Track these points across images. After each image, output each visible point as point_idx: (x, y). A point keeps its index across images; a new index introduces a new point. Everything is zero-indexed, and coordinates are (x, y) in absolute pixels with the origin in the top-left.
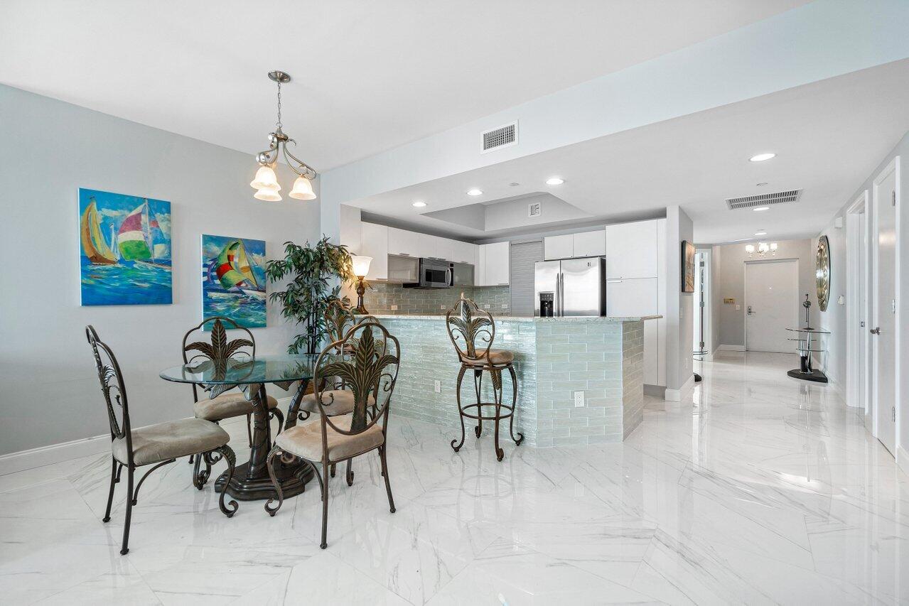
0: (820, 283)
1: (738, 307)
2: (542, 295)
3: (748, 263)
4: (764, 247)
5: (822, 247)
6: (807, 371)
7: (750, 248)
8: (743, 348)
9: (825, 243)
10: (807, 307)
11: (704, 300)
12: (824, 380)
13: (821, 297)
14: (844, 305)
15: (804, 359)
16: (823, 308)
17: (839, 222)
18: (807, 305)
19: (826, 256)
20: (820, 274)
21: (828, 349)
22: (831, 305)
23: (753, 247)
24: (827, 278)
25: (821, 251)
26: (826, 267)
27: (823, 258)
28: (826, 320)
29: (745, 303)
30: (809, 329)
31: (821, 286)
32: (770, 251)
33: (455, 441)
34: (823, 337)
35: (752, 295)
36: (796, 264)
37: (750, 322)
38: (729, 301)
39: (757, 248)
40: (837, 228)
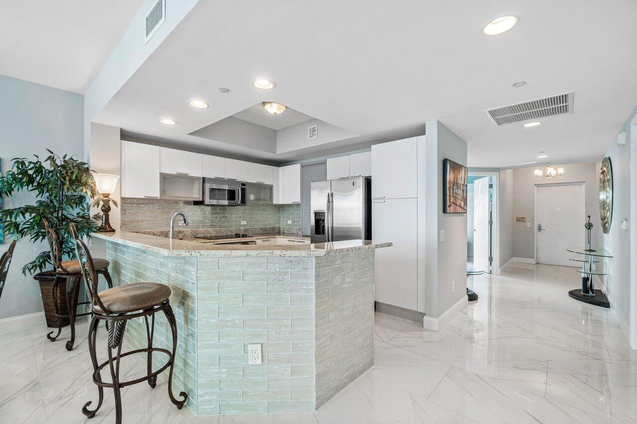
0: (603, 205)
1: (529, 225)
2: (316, 214)
3: (538, 186)
4: (551, 170)
5: (605, 169)
6: (588, 293)
7: (538, 172)
8: (533, 261)
9: (608, 164)
10: (589, 229)
11: (493, 219)
12: (606, 305)
13: (603, 219)
14: (627, 230)
15: (585, 280)
16: (606, 230)
17: (622, 139)
18: (589, 226)
19: (608, 177)
20: (602, 196)
21: (610, 274)
22: (614, 227)
23: (541, 171)
24: (609, 201)
25: (603, 172)
26: (608, 189)
27: (607, 181)
28: (609, 243)
29: (536, 222)
30: (591, 251)
31: (604, 208)
32: (558, 175)
33: (89, 403)
34: (606, 260)
35: (541, 215)
36: (583, 187)
37: (539, 238)
38: (521, 220)
39: (545, 171)
40: (619, 145)
